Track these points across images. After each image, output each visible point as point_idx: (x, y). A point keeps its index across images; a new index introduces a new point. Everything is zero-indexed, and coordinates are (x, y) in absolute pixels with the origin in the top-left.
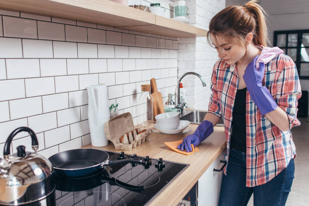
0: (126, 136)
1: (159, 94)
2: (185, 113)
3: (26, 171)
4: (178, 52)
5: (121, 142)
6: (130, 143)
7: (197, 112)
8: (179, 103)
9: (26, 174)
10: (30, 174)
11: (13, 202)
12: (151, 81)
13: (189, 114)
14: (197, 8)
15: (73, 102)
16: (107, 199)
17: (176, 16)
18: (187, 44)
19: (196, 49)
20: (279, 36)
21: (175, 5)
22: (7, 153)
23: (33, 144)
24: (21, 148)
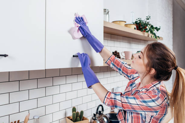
22: (97, 113)
23: (102, 110)
24: (100, 112)
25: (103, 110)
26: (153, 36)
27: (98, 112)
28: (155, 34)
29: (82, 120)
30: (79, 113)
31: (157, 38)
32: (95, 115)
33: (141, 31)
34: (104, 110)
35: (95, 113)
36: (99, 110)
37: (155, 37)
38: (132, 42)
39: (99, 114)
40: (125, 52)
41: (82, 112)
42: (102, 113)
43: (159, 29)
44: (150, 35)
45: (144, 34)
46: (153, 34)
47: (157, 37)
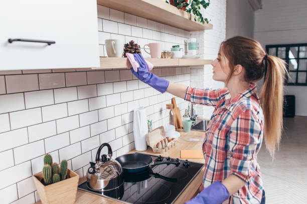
0: (160, 144)
1: (178, 108)
2: (197, 122)
3: (108, 170)
4: (191, 75)
5: (157, 147)
6: (163, 148)
7: (205, 121)
8: (192, 114)
9: (108, 172)
10: (110, 172)
11: (101, 190)
12: (172, 99)
13: (200, 123)
14: (205, 42)
15: (124, 122)
16: (146, 187)
17: (189, 49)
18: (197, 69)
19: (205, 73)
20: (270, 49)
21: (188, 41)
22: (98, 160)
23: (109, 153)
24: (104, 156)
25: (111, 153)
26: (197, 17)
27: (101, 157)
28: (201, 15)
29: (66, 178)
30: (57, 165)
31: (204, 23)
32: (93, 164)
33: (178, 8)
34: (113, 151)
35: (94, 161)
36: (101, 154)
37: (201, 20)
38: (164, 32)
39: (103, 161)
40: (150, 45)
41: (64, 163)
42: (108, 157)
43: (208, 4)
44: (194, 16)
45: (183, 13)
46: (197, 15)
47: (204, 20)
